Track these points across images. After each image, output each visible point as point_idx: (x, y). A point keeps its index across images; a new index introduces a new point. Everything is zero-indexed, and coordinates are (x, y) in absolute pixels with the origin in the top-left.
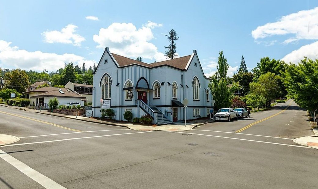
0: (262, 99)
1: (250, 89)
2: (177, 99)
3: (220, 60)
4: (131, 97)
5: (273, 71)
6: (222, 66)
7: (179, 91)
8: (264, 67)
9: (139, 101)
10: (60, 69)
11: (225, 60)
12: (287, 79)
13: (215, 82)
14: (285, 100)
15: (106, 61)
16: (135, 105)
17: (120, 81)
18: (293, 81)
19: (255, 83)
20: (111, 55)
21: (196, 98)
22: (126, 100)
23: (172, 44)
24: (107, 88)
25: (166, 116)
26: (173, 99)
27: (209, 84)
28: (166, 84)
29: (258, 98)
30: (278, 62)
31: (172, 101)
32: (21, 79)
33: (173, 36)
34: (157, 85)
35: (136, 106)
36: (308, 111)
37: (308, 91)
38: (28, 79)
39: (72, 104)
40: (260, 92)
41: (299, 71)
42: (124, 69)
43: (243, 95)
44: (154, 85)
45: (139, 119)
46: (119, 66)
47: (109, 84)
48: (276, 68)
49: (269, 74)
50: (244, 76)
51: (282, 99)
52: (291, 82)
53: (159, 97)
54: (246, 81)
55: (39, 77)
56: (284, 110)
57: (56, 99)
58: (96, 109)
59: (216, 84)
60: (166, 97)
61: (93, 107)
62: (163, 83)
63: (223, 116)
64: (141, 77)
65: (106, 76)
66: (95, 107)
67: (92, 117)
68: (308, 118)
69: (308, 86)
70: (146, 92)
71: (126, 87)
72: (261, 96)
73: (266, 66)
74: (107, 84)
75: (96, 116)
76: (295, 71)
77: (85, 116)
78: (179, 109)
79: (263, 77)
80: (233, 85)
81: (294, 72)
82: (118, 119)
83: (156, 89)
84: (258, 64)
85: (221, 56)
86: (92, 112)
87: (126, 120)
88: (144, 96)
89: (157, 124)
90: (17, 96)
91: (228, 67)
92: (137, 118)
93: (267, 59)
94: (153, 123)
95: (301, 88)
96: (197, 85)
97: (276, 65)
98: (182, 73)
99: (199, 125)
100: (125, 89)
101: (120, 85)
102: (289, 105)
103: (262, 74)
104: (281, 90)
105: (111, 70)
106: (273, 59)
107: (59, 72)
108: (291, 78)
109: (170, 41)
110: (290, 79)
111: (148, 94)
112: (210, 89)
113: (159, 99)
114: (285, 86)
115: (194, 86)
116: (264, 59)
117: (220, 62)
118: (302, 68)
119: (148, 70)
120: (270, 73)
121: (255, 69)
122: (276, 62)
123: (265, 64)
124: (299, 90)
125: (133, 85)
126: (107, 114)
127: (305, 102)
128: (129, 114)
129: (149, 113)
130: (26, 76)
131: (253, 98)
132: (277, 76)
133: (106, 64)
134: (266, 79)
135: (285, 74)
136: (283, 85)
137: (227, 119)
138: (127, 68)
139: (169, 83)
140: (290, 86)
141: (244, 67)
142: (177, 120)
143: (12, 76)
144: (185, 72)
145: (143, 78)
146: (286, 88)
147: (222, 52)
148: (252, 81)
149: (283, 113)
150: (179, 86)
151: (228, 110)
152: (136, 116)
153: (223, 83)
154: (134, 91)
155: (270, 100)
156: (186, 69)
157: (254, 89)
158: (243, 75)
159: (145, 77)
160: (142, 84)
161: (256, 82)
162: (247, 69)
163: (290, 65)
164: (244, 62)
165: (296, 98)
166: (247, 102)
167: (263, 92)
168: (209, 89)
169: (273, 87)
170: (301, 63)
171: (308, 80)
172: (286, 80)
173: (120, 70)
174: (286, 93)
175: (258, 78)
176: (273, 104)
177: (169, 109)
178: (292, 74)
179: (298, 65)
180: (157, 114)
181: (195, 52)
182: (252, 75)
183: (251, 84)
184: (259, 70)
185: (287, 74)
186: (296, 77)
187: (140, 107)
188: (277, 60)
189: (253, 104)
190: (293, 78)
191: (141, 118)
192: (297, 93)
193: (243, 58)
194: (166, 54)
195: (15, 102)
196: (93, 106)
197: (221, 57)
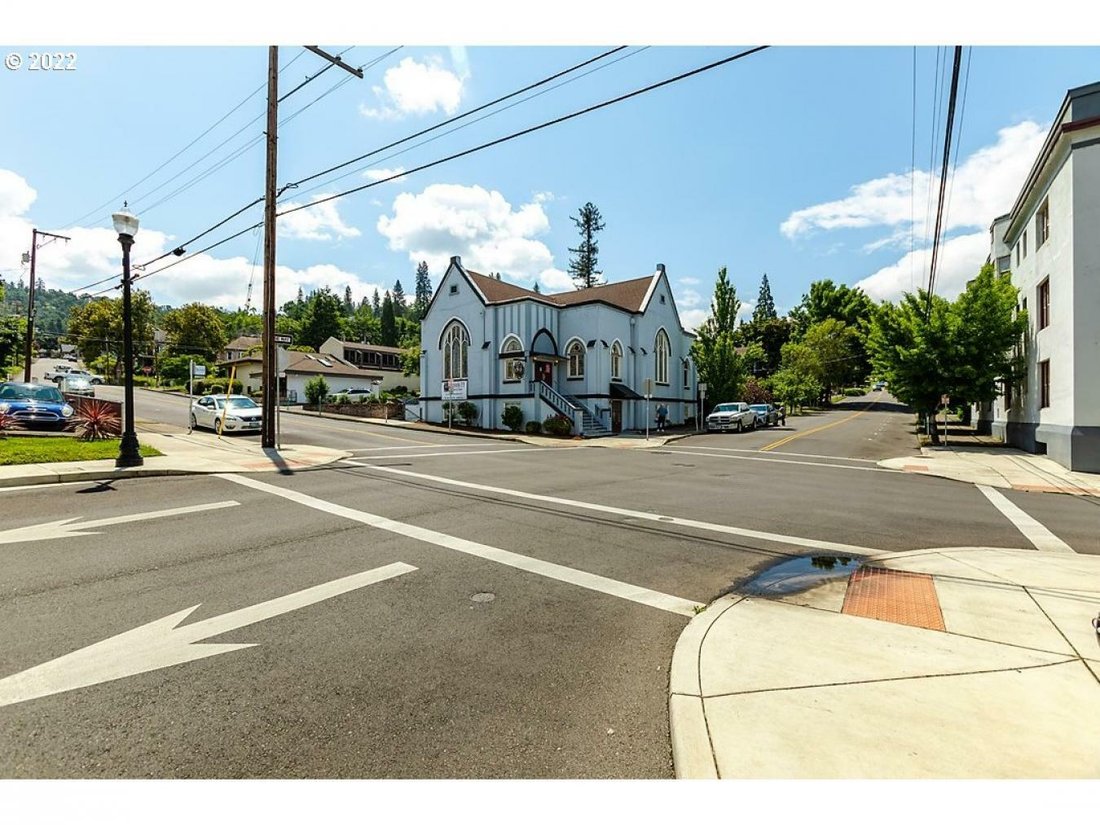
0: (811, 383)
1: (784, 360)
2: (620, 381)
3: (721, 290)
4: (519, 374)
5: (839, 317)
6: (724, 305)
7: (625, 362)
8: (818, 306)
9: (537, 384)
10: (287, 302)
11: (731, 289)
12: (874, 338)
13: (706, 341)
14: (864, 390)
15: (454, 289)
16: (527, 393)
17: (490, 338)
18: (887, 342)
19: (796, 346)
20: (467, 274)
21: (661, 380)
22: (505, 383)
23: (588, 241)
24: (456, 354)
25: (598, 419)
26: (614, 380)
27: (693, 347)
28: (599, 345)
29: (801, 381)
30: (854, 294)
31: (611, 385)
32: (205, 330)
33: (589, 219)
34: (577, 348)
35: (531, 396)
36: (917, 414)
37: (916, 364)
38: (221, 331)
39: (353, 392)
40: (808, 369)
41: (901, 319)
42: (501, 310)
43: (764, 375)
44: (569, 345)
45: (539, 424)
46: (487, 302)
47: (461, 343)
48: (849, 307)
49: (830, 322)
50: (769, 328)
51: (858, 387)
52: (882, 345)
53: (581, 376)
54: (772, 340)
55: (238, 324)
56: (861, 413)
57: (321, 379)
58: (430, 403)
59: (707, 345)
60: (598, 375)
61: (422, 399)
62: (591, 344)
63: (726, 420)
64: (540, 328)
65: (455, 324)
66: (427, 399)
67: (421, 421)
68: (914, 429)
69: (917, 354)
70: (551, 364)
71: (505, 352)
72: (810, 378)
73: (824, 303)
74: (456, 343)
75: (430, 419)
76: (893, 320)
77: (403, 419)
78: (625, 403)
79: (815, 331)
80: (748, 351)
81: (890, 323)
82: (486, 425)
83: (573, 358)
84: (806, 298)
85: (722, 279)
86: (421, 410)
87: (507, 428)
88: (547, 374)
89: (582, 434)
90: (208, 373)
91: (739, 306)
92: (534, 423)
93: (828, 285)
94: (572, 433)
95: (902, 358)
96: (665, 349)
97: (850, 301)
98: (633, 321)
99: (674, 439)
100: (503, 356)
101: (491, 346)
102: (875, 401)
103: (815, 322)
104: (857, 365)
105: (468, 309)
106: (843, 286)
107: (285, 311)
108: (883, 334)
109: (582, 234)
110: (881, 338)
111: (555, 369)
112: (694, 359)
113: (582, 379)
114: (869, 353)
115: (658, 350)
116: (820, 284)
117: (719, 293)
118: (907, 313)
119: (555, 312)
120: (834, 320)
121: (797, 310)
122: (850, 294)
123: (820, 298)
124: (897, 363)
125: (523, 347)
126: (460, 413)
127: (908, 388)
128: (515, 413)
129: (563, 410)
130: (215, 322)
131: (791, 383)
132: (850, 328)
133: (455, 297)
134: (823, 335)
135: (869, 326)
136: (864, 351)
137: (733, 426)
138: (508, 308)
139: (605, 344)
140: (879, 352)
141: (766, 304)
142: (620, 427)
143: (182, 321)
144: (639, 318)
145: (544, 330)
146: (869, 357)
147: (725, 269)
148: (787, 340)
149: (858, 419)
150: (625, 351)
151: (736, 408)
152: (530, 416)
153: (725, 346)
154: (525, 361)
155: (829, 388)
156: (642, 309)
157: (792, 359)
158: (765, 325)
159: (548, 328)
160: (544, 344)
161: (798, 343)
162: (774, 308)
163: (881, 305)
164: (769, 289)
165: (890, 379)
166: (775, 393)
167: (813, 367)
168: (690, 358)
169: (838, 354)
170: (906, 303)
171: (918, 340)
172: (871, 339)
173: (490, 311)
174: (868, 369)
175: (804, 332)
176: (835, 399)
177: (604, 403)
178: (885, 327)
179: (900, 306)
180: (581, 413)
181: (662, 268)
182: (788, 326)
183: (785, 348)
184: (807, 313)
185: (874, 326)
186: (893, 333)
187: (541, 397)
188: (851, 289)
189: (791, 398)
190: (886, 335)
191: (547, 423)
192: (893, 368)
193: (766, 281)
194: (573, 267)
195: (208, 386)
196: (422, 395)
197: (723, 283)
